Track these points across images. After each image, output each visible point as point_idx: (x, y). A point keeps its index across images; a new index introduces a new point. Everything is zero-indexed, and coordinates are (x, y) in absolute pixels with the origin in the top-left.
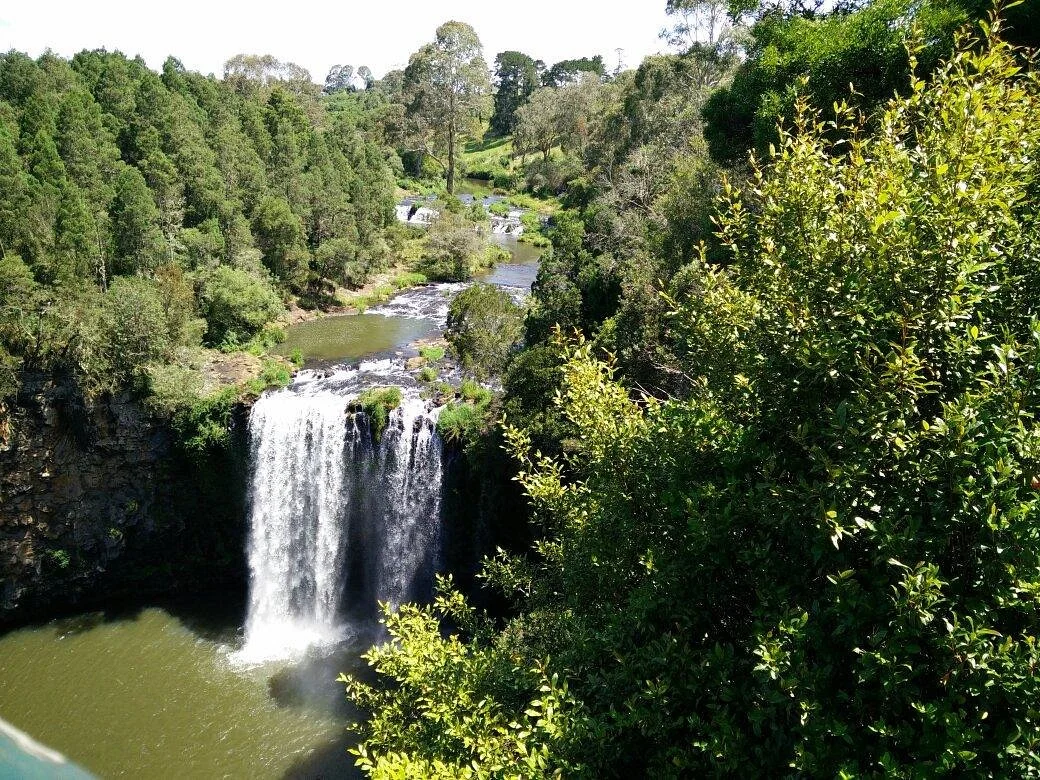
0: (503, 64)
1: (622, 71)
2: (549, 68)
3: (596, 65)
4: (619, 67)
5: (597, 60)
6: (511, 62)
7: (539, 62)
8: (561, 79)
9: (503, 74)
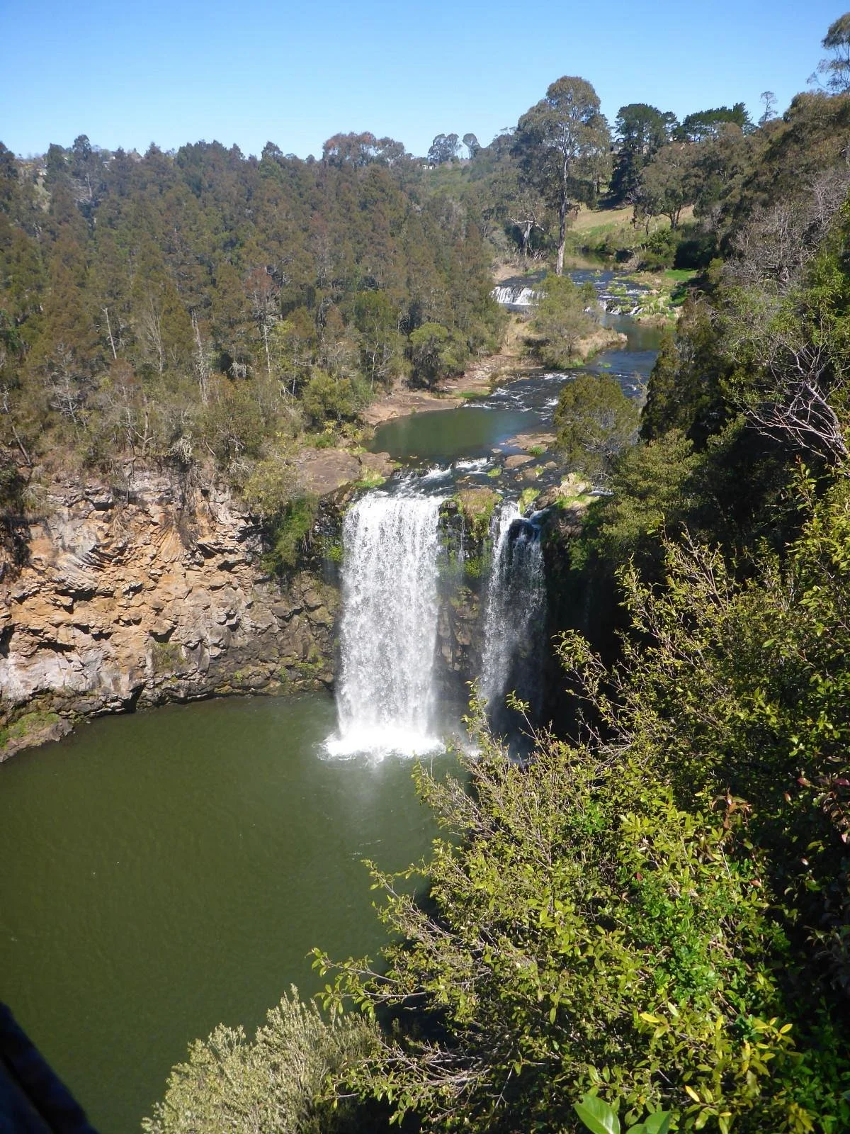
0: (626, 119)
1: (769, 119)
2: (681, 119)
3: (737, 114)
4: (767, 114)
5: (739, 108)
6: (637, 116)
7: (669, 114)
8: (695, 132)
9: (626, 129)
